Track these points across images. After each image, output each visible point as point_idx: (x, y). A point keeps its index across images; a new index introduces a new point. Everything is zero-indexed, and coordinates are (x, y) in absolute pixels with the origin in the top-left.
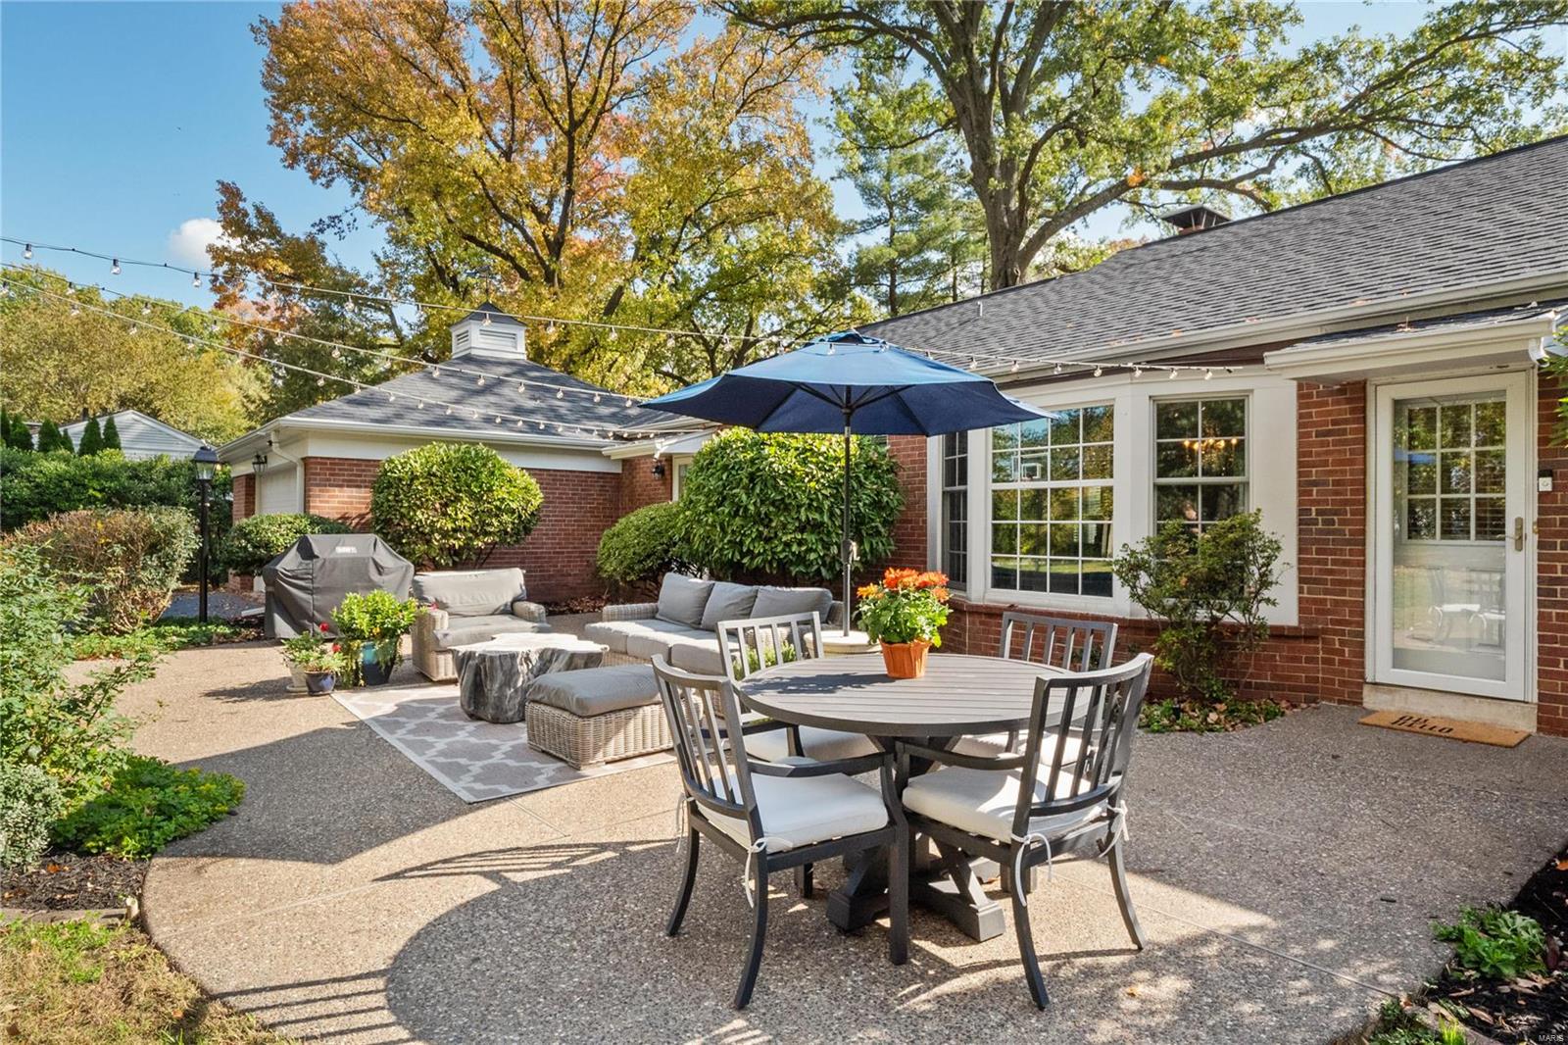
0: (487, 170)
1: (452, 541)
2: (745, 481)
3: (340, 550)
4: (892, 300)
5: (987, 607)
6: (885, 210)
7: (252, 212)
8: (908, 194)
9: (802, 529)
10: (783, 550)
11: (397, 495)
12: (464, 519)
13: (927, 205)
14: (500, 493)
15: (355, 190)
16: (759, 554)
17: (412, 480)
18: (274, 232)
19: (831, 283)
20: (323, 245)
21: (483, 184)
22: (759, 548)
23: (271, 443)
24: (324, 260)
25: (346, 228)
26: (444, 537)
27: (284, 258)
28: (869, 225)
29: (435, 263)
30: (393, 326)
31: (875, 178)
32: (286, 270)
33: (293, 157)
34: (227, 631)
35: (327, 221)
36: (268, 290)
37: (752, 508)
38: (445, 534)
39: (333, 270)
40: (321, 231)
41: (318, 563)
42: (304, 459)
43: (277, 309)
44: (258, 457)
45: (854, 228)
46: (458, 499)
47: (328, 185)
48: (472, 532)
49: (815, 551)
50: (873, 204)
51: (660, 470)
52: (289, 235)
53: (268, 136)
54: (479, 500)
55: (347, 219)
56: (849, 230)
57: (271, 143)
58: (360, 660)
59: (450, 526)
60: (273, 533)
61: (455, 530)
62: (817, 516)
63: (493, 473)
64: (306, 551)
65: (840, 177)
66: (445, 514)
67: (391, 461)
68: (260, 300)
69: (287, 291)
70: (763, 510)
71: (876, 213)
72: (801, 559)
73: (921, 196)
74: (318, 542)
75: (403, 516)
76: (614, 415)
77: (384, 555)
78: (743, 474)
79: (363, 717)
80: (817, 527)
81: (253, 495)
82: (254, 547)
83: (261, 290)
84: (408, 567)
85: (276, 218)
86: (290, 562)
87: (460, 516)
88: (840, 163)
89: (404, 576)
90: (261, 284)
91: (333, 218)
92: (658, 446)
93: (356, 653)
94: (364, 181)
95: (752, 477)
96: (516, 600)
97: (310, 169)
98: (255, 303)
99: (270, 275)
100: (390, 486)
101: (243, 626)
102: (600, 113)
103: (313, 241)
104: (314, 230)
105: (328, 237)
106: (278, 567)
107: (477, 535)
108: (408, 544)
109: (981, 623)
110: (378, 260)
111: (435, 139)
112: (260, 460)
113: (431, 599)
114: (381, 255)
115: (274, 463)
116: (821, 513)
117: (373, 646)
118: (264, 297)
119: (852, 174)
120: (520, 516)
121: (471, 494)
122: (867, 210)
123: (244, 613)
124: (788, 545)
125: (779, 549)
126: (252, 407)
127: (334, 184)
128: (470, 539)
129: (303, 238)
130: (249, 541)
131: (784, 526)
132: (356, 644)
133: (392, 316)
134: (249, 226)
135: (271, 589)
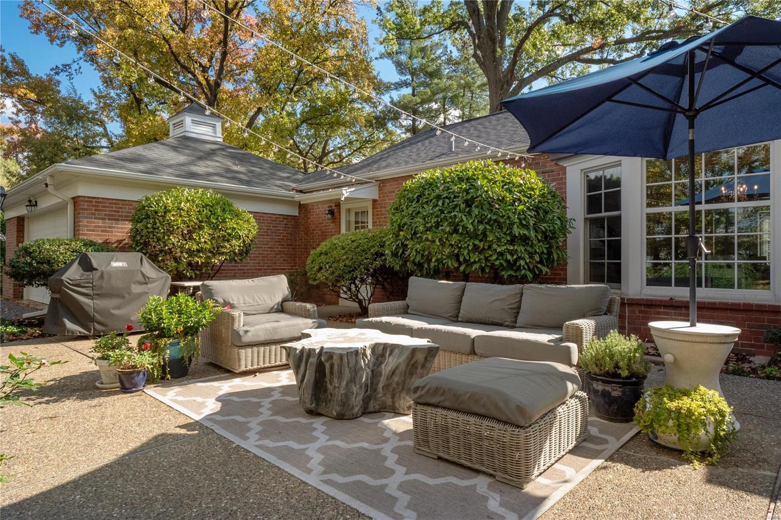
0: (172, 37)
1: (196, 259)
2: (463, 206)
3: (115, 264)
4: (413, 129)
5: (647, 300)
6: (409, 77)
7: (8, 57)
8: (423, 68)
9: (512, 242)
10: (497, 259)
11: (155, 223)
12: (205, 242)
13: (431, 75)
14: (231, 224)
15: (80, 49)
16: (475, 262)
17: (165, 213)
18: (25, 72)
19: (376, 118)
20: (59, 82)
21: (169, 45)
22: (474, 257)
23: (47, 185)
24: (59, 92)
25: (74, 72)
26: (190, 256)
27: (32, 89)
28: (399, 85)
29: (135, 96)
30: (106, 135)
31: (403, 58)
32: (33, 96)
33: (37, 27)
34: (15, 330)
35: (61, 67)
36: (19, 111)
37: (470, 227)
38: (190, 252)
39: (64, 99)
40: (57, 73)
41: (97, 275)
42: (73, 198)
43: (26, 123)
44: (30, 201)
45: (390, 87)
46: (201, 228)
47: (62, 45)
48: (210, 252)
49: (523, 259)
50: (402, 73)
51: (331, 212)
52: (34, 75)
53: (19, 12)
54: (215, 228)
55: (75, 66)
56: (388, 87)
57: (21, 16)
58: (167, 356)
59: (195, 247)
60: (54, 251)
61: (198, 251)
62: (526, 232)
63: (224, 210)
64: (87, 265)
65: (381, 58)
66: (191, 238)
67: (147, 199)
68: (14, 116)
69: (33, 112)
70: (481, 227)
71: (404, 78)
72: (511, 265)
73: (429, 70)
74: (96, 259)
75: (159, 240)
76: (288, 177)
77: (148, 268)
78: (459, 201)
79: (197, 418)
80: (525, 240)
81: (23, 232)
82: (38, 263)
83: (15, 110)
84: (167, 277)
85: (26, 63)
86: (74, 273)
87: (203, 240)
88: (381, 49)
89: (164, 285)
90: (15, 106)
91: (65, 66)
92: (344, 192)
93: (163, 350)
94: (85, 44)
95: (469, 203)
96: (285, 300)
97: (49, 33)
98: (10, 118)
99: (21, 99)
100: (148, 217)
101: (26, 325)
102: (241, 8)
103: (51, 80)
104: (52, 73)
105: (62, 77)
106: (63, 278)
107: (214, 255)
108: (163, 260)
109: (640, 312)
110: (95, 94)
111: (138, 14)
112: (32, 204)
113: (221, 300)
114: (97, 91)
115: (45, 203)
116: (528, 229)
117: (178, 343)
118: (17, 114)
119: (389, 55)
120: (244, 241)
121: (209, 223)
122: (399, 76)
123: (25, 315)
124: (501, 254)
125: (494, 257)
126: (14, 180)
127: (65, 45)
128: (209, 257)
129: (45, 77)
130: (33, 259)
131: (499, 240)
132: (163, 342)
133: (105, 129)
134: (7, 67)
135: (57, 296)
